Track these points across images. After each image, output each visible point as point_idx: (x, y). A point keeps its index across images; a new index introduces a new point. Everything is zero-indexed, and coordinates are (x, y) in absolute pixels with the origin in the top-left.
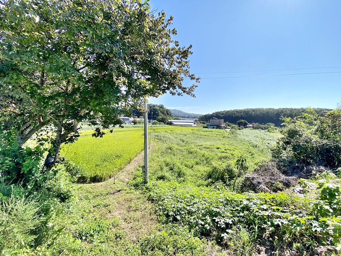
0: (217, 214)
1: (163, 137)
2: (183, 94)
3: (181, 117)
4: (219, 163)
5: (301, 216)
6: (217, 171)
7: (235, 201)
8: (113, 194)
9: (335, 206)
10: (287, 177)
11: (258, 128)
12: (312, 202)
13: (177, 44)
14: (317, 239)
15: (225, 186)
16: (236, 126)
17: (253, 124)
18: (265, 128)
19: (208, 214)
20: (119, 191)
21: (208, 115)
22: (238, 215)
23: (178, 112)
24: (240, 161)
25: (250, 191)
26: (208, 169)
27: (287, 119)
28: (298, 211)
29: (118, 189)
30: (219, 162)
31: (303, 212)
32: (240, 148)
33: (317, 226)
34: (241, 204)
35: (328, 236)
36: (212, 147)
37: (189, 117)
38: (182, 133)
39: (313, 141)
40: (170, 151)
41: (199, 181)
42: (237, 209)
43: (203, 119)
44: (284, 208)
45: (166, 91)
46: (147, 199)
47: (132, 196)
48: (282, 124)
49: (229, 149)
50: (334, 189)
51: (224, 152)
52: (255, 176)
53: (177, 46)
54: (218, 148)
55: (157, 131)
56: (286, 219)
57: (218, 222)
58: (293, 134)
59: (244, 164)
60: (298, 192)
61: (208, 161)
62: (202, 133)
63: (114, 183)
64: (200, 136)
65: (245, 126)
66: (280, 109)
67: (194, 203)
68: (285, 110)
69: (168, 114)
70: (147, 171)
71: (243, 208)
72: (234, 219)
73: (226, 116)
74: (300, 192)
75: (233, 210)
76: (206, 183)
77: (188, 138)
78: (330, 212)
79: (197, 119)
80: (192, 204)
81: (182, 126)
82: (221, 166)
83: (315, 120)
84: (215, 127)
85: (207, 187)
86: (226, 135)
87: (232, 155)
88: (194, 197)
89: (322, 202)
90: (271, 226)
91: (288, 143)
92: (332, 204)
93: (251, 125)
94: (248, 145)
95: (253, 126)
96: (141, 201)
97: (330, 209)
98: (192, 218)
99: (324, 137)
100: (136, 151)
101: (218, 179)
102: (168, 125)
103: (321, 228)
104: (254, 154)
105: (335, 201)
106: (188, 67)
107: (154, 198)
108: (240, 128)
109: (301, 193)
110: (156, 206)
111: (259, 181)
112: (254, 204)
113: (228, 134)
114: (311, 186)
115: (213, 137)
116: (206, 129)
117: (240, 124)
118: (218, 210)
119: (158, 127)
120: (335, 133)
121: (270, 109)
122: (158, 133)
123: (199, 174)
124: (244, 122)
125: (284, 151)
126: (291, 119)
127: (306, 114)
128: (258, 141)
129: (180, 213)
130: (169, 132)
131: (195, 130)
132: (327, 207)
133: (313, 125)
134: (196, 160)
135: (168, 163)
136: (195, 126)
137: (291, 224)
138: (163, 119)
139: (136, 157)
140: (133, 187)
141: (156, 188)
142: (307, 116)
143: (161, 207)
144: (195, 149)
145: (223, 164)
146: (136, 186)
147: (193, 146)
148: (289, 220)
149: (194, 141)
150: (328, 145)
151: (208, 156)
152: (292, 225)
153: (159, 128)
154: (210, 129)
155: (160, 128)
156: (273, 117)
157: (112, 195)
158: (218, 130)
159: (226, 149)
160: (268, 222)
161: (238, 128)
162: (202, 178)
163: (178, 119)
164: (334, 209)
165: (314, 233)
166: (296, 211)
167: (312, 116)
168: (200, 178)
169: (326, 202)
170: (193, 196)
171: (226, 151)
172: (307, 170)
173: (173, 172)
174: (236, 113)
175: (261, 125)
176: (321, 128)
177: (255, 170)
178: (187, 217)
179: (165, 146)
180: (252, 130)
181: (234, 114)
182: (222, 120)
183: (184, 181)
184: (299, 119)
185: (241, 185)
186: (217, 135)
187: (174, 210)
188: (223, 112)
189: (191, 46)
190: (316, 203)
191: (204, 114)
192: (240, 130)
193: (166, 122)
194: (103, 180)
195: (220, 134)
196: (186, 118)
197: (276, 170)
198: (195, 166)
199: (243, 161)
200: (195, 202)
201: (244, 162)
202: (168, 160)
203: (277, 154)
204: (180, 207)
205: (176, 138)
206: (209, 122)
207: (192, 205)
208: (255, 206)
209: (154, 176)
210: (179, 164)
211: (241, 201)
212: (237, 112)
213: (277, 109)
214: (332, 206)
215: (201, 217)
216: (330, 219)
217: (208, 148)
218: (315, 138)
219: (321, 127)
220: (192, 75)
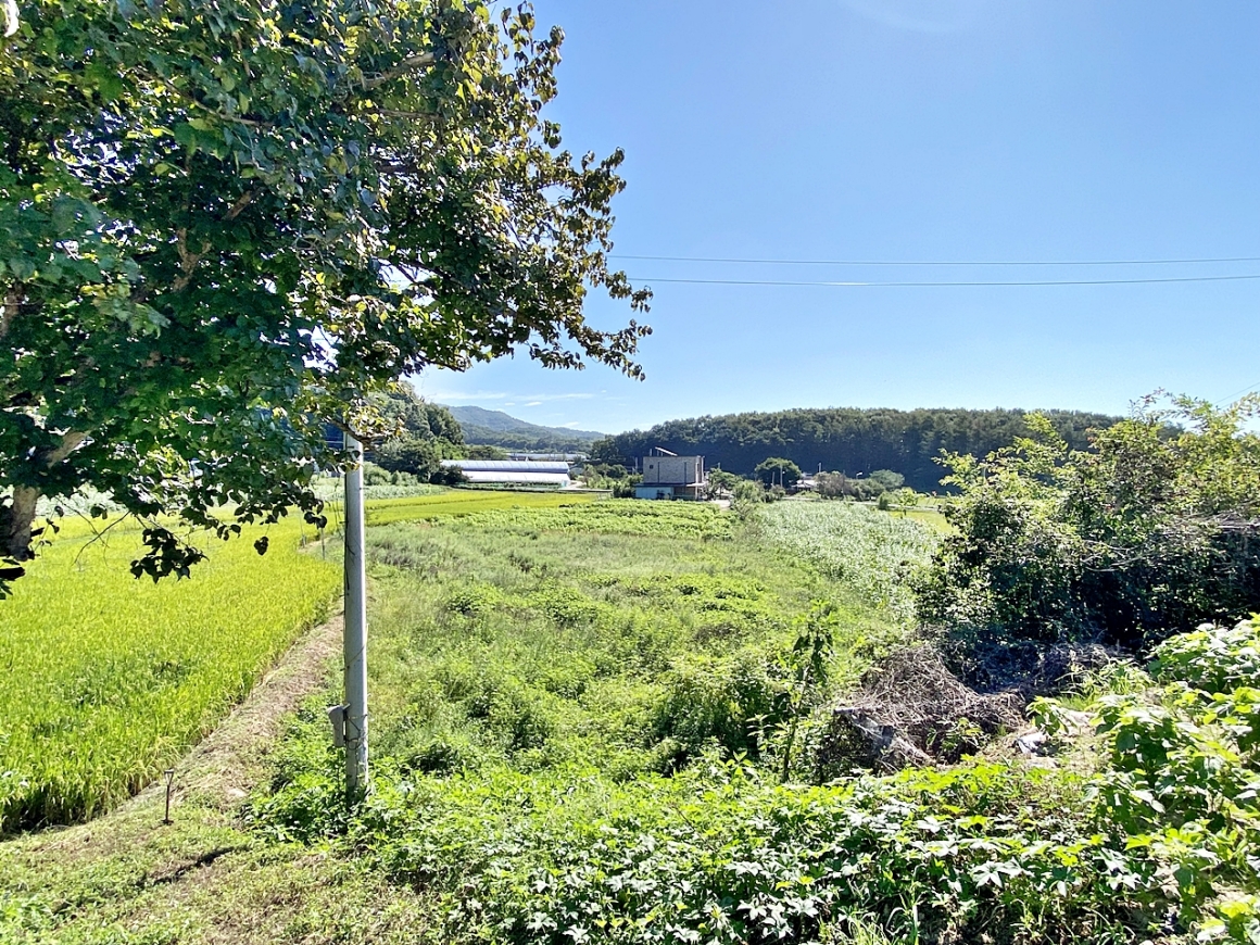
0: (751, 887)
1: (421, 550)
2: (584, 359)
3: (503, 445)
4: (702, 659)
5: (1062, 840)
6: (695, 701)
7: (814, 818)
8: (177, 878)
9: (1168, 790)
10: (982, 699)
11: (840, 496)
12: (1092, 781)
13: (552, 135)
14: (1126, 918)
15: (746, 762)
16: (754, 486)
17: (822, 478)
18: (868, 493)
19: (709, 892)
20: (209, 859)
21: (631, 435)
22: (836, 875)
23: (491, 421)
24: (807, 644)
25: (855, 771)
26: (657, 692)
27: (961, 460)
28: (1048, 824)
29: (198, 850)
30: (700, 652)
31: (1066, 825)
32: (779, 581)
33: (1123, 869)
34: (839, 828)
35: (1161, 901)
36: (663, 586)
37: (544, 443)
38: (513, 523)
39: (1061, 546)
40: (461, 620)
41: (620, 754)
42: (826, 850)
43: (609, 454)
44: (997, 819)
45: (509, 345)
46: (389, 878)
47: (295, 872)
48: (944, 482)
49: (736, 590)
50: (1155, 726)
51: (713, 607)
52: (870, 702)
53: (554, 143)
54: (688, 591)
55: (382, 520)
56: (1013, 859)
57: (760, 918)
58: (990, 521)
59: (823, 655)
60: (1033, 751)
61: (649, 656)
62: (611, 522)
63: (167, 822)
64: (605, 537)
65: (788, 483)
66: (920, 411)
67: (638, 858)
68: (940, 418)
69: (436, 430)
70: (360, 733)
71: (847, 843)
72: (824, 893)
73: (709, 441)
74: (1042, 749)
75: (815, 860)
76: (651, 757)
77: (549, 550)
78: (1153, 812)
79: (583, 457)
80: (628, 861)
81: (509, 487)
82: (710, 670)
83: (1059, 463)
84: (668, 490)
85: (667, 775)
86: (716, 526)
87: (750, 616)
88: (634, 828)
89: (1125, 777)
90: (964, 896)
91: (973, 559)
92: (1157, 784)
93: (812, 482)
94: (811, 568)
95: (820, 486)
96: (354, 891)
97: (1155, 802)
98: (642, 923)
99: (1096, 531)
100: (274, 637)
101: (702, 736)
102: (437, 487)
103: (1136, 875)
104: (836, 610)
105: (1166, 771)
106: (604, 244)
107: (424, 867)
108: (771, 494)
109: (1043, 755)
110: (449, 903)
111: (889, 723)
112: (890, 820)
113: (724, 522)
114: (1073, 725)
115: (661, 541)
116: (630, 503)
117: (768, 478)
118: (753, 868)
119: (386, 496)
120: (1129, 515)
121: (884, 411)
122: (389, 529)
123: (615, 723)
124: (787, 466)
125: (959, 592)
126: (974, 460)
127: (1027, 442)
128: (846, 552)
129: (582, 915)
130: (450, 521)
131: (578, 510)
132: (1144, 795)
133: (1053, 483)
134: (598, 654)
135: (459, 685)
136: (573, 488)
137: (1033, 875)
138: (414, 453)
139: (275, 664)
140: (281, 830)
141: (426, 816)
142: (1030, 448)
143: (475, 904)
144: (589, 602)
145: (720, 661)
146: (299, 820)
147: (576, 590)
148: (1023, 861)
149: (577, 563)
150: (1108, 561)
151: (650, 630)
152: (1038, 880)
153: (388, 502)
154: (644, 504)
155: (397, 501)
156: (895, 447)
157: (169, 887)
158: (680, 506)
159: (724, 590)
160: (951, 884)
161: (764, 494)
162: (629, 736)
163: (489, 456)
164: (1165, 800)
165: (1113, 899)
166: (1041, 824)
167: (1044, 449)
168: (621, 741)
169: (1138, 777)
170: (629, 824)
171: (721, 602)
172: (1048, 664)
173: (488, 726)
174: (750, 427)
175: (852, 481)
176: (1082, 497)
177: (864, 679)
178: (616, 923)
179: (434, 594)
180: (818, 500)
181: (745, 432)
182: (698, 460)
183: (545, 763)
184: (1004, 461)
185: (817, 747)
186: (676, 527)
187: (551, 905)
188: (699, 422)
189: (618, 158)
190: (1105, 783)
191: (617, 432)
192: (772, 505)
193: (425, 470)
194: (89, 812)
195: (693, 523)
196: (529, 447)
197: (941, 674)
198: (592, 685)
199: (818, 644)
200: (644, 849)
201: (825, 648)
202: (461, 668)
203: (937, 606)
204: (579, 883)
205: (488, 553)
206: (641, 471)
207: (629, 868)
208: (897, 826)
209: (387, 760)
210: (513, 682)
211: (836, 817)
212: (755, 423)
213: (908, 411)
214: (1159, 788)
215: (683, 912)
216: (1158, 837)
217: (644, 593)
218: (1067, 536)
219: (1081, 492)
220: (617, 277)
